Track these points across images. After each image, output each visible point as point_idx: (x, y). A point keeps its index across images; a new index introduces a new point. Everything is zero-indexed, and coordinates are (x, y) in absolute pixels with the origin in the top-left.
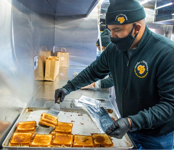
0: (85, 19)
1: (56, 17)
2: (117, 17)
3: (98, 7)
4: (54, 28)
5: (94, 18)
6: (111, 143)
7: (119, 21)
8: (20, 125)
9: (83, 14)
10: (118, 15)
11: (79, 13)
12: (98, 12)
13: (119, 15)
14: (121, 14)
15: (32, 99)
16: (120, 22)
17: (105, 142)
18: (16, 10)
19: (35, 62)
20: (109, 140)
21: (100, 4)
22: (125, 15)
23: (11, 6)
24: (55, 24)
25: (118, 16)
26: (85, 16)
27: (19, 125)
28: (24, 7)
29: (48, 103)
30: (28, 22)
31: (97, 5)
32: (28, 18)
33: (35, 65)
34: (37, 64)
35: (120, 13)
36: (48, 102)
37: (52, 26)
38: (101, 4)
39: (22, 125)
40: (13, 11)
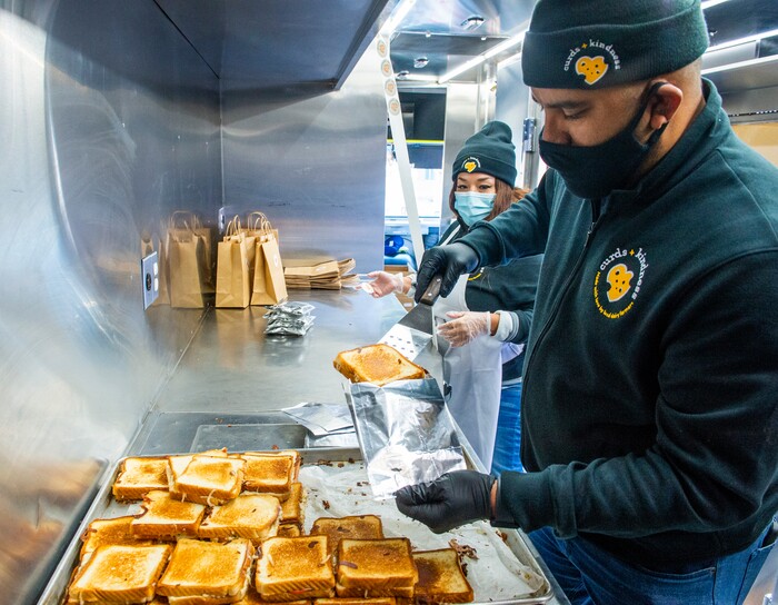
0: (334, 95)
1: (221, 96)
2: (573, 53)
3: (381, 48)
4: (217, 136)
5: (365, 92)
6: (463, 589)
7: (579, 73)
8: (95, 531)
9: (322, 78)
10: (580, 47)
11: (307, 76)
12: (384, 68)
13: (584, 46)
14: (592, 44)
15: (144, 421)
16: (584, 77)
17: (438, 585)
18: (62, 76)
19: (148, 276)
20: (457, 577)
21: (386, 36)
22: (608, 48)
23: (43, 66)
24: (218, 123)
25: (578, 50)
26: (332, 84)
27: (93, 534)
28: (91, 65)
29: (208, 434)
30: (108, 125)
31: (375, 40)
32: (110, 107)
33: (148, 288)
34: (156, 283)
35: (585, 37)
36: (205, 430)
37: (207, 130)
38: (391, 36)
39: (103, 533)
40: (51, 84)
